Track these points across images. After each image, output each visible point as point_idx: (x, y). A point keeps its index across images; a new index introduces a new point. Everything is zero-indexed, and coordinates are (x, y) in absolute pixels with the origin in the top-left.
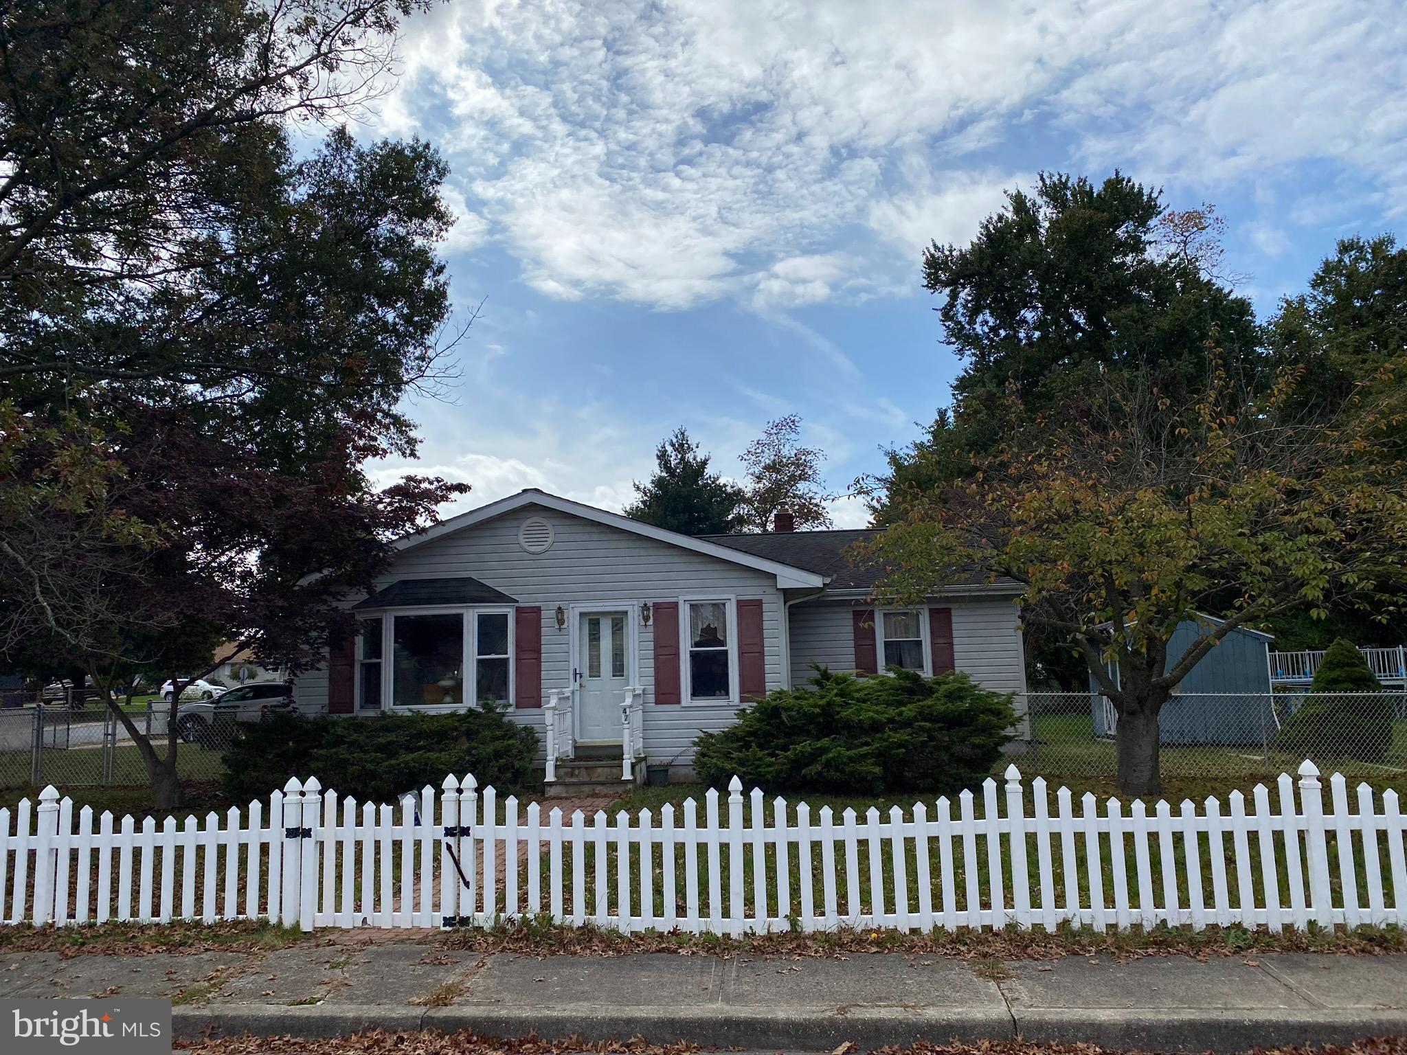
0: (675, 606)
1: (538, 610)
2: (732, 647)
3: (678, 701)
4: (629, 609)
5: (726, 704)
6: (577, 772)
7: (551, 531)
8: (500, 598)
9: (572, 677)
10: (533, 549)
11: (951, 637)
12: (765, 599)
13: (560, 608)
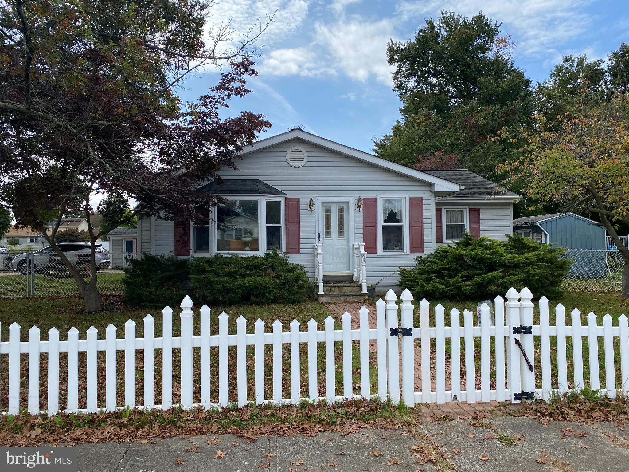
0: (375, 200)
1: (298, 200)
2: (406, 223)
3: (376, 252)
4: (350, 201)
5: (402, 254)
6: (333, 289)
7: (306, 155)
8: (276, 192)
9: (317, 238)
10: (294, 165)
11: (479, 223)
12: (425, 197)
13: (311, 199)
